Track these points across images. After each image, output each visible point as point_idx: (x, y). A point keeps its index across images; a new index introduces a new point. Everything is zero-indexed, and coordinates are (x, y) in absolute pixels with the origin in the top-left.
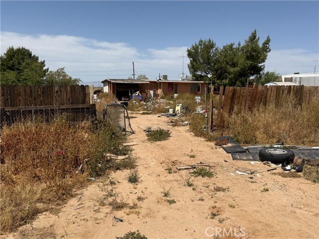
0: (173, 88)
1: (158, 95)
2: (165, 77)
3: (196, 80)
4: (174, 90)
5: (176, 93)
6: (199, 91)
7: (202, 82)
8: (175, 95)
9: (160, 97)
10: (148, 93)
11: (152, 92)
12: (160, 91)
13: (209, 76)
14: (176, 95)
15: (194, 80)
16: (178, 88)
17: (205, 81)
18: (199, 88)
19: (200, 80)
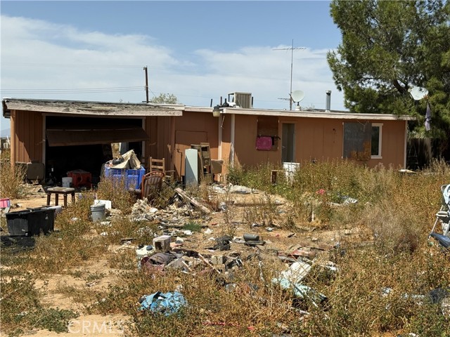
0: (274, 139)
1: (218, 166)
2: (244, 99)
3: (363, 111)
4: (280, 147)
5: (289, 159)
6: (375, 152)
7: (390, 117)
8: (286, 165)
9: (225, 172)
10: (177, 156)
11: (191, 155)
12: (223, 152)
13: (417, 94)
14: (290, 168)
15: (353, 111)
16: (295, 137)
17: (400, 113)
18: (375, 140)
19: (379, 112)
